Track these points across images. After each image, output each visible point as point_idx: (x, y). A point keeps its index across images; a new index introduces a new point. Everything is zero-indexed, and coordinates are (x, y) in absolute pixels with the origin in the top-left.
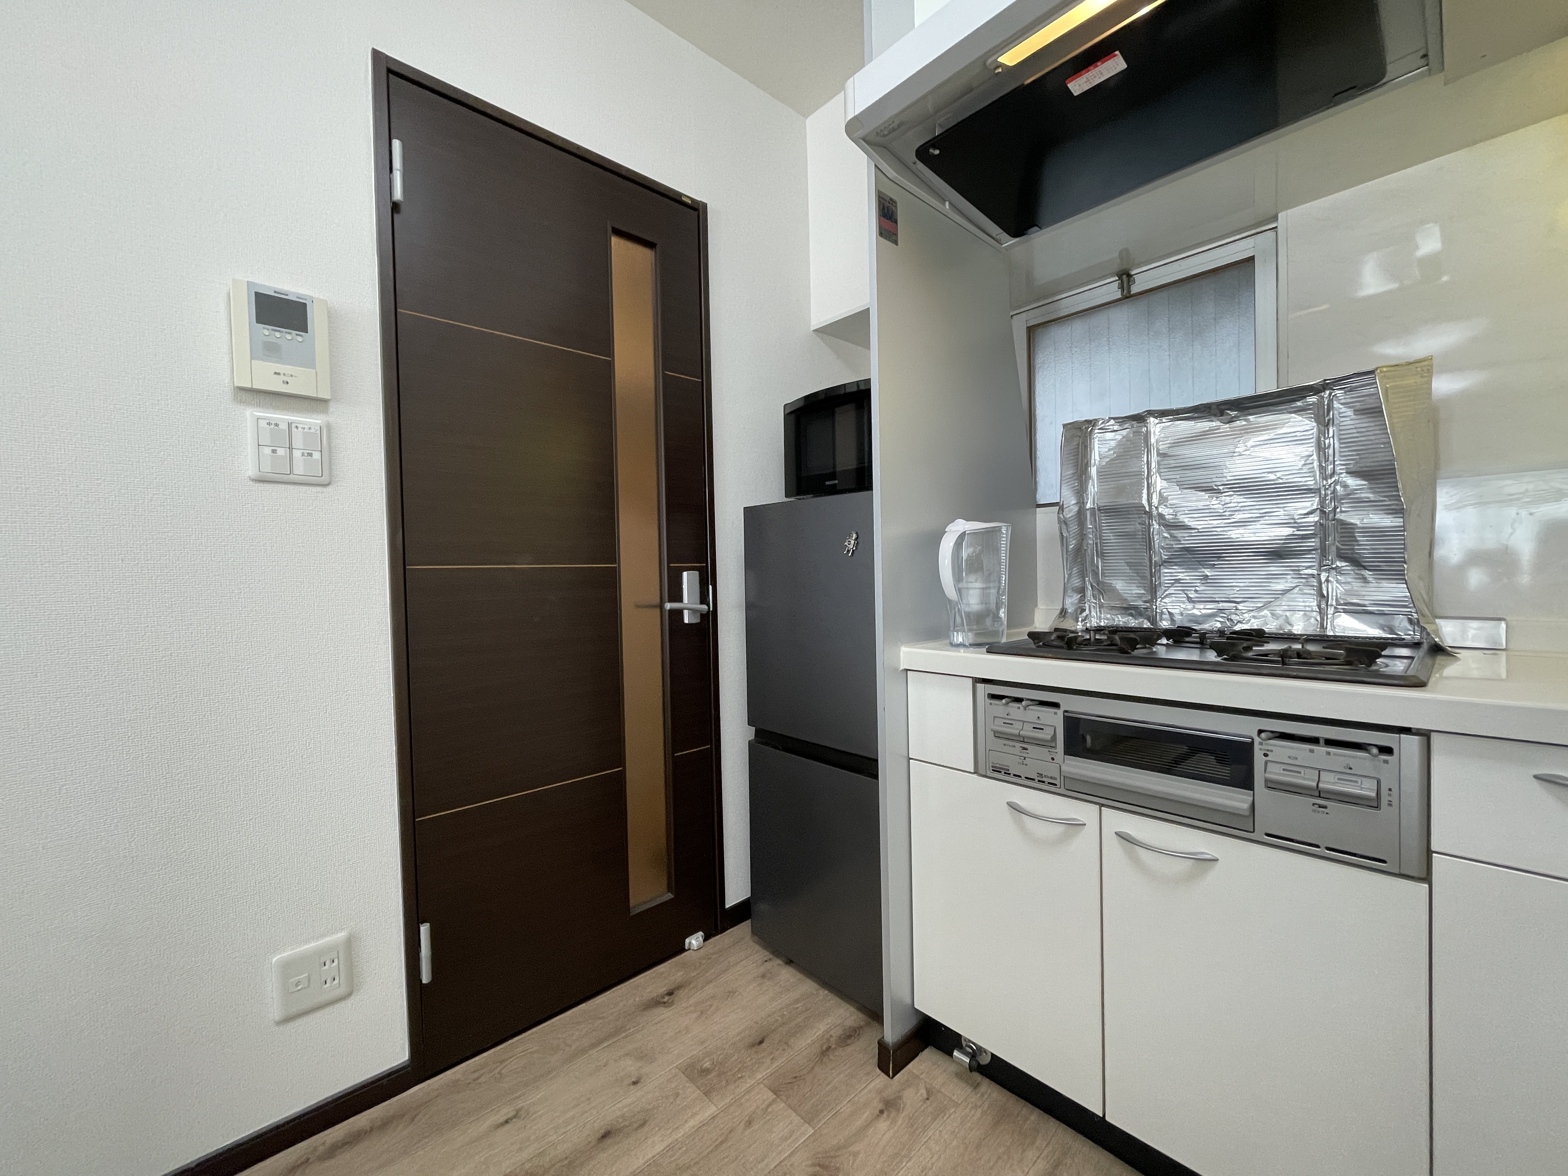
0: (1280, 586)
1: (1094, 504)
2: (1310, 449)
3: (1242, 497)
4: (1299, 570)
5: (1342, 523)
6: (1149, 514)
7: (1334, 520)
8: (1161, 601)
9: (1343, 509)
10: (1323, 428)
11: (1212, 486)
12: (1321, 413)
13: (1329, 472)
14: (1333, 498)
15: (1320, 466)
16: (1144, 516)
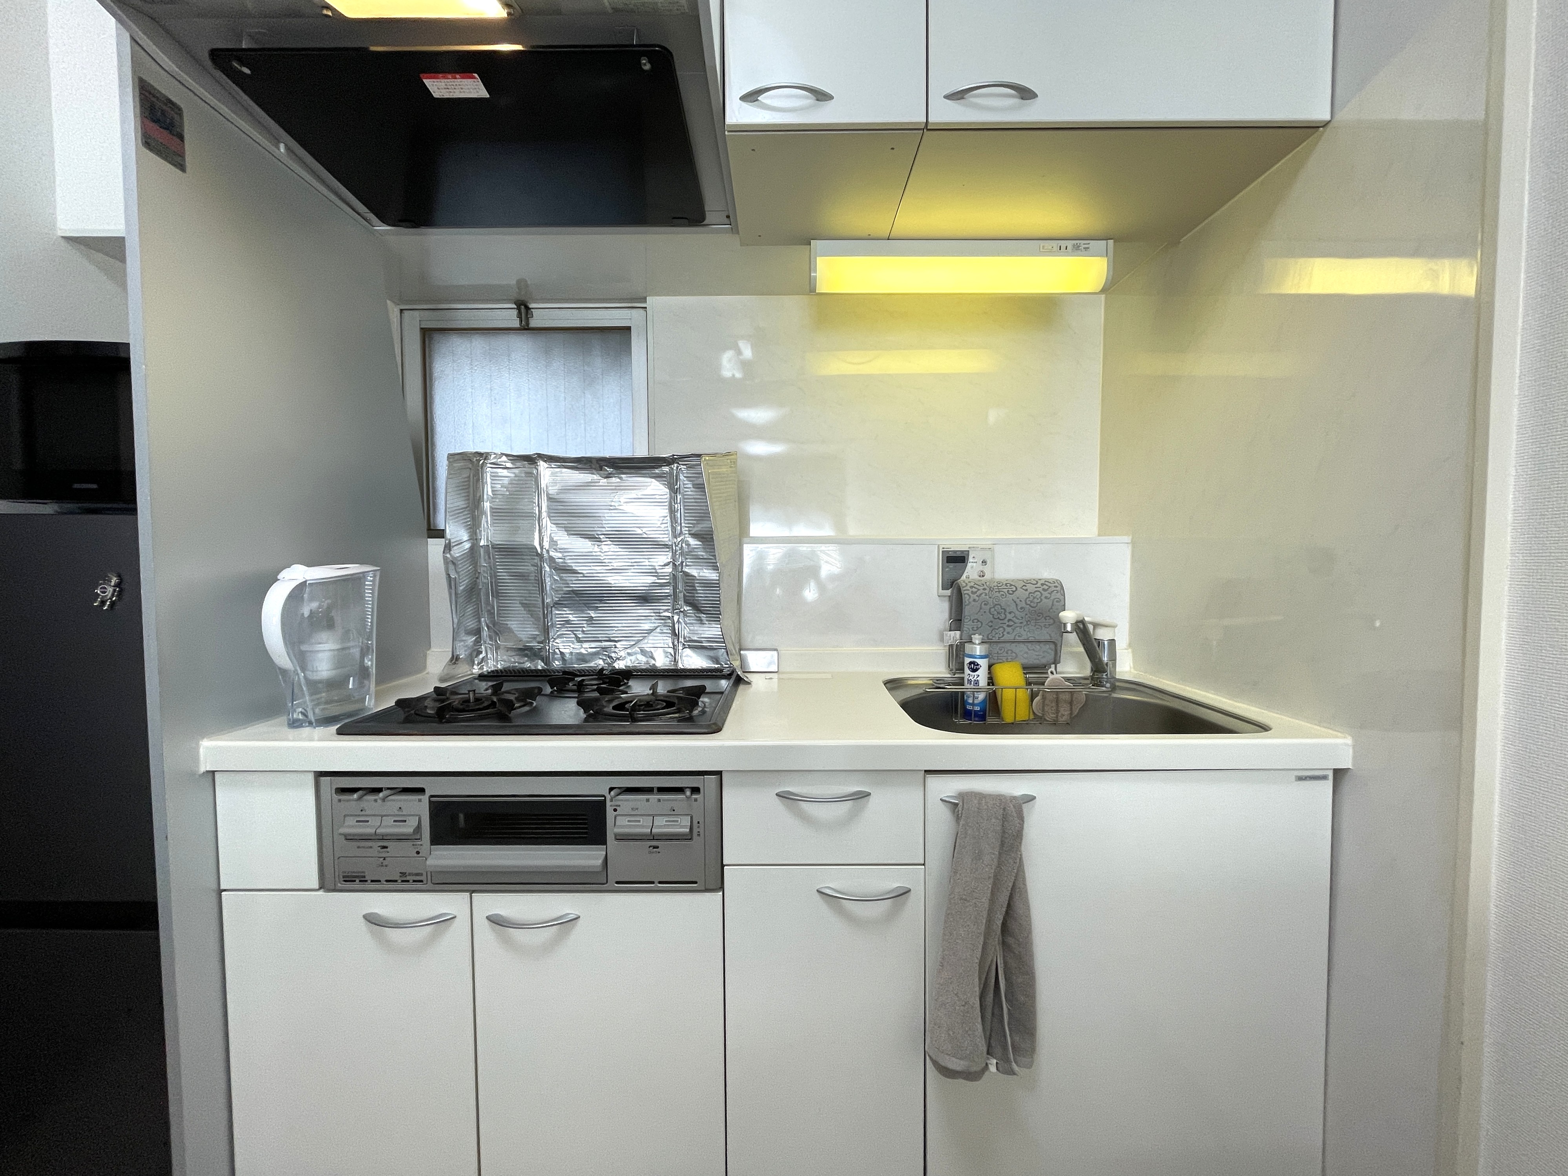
0: (647, 626)
1: (487, 542)
2: (665, 512)
3: (617, 547)
4: (659, 613)
5: (687, 574)
6: (541, 556)
7: (681, 572)
8: (553, 641)
9: (688, 564)
10: (673, 494)
11: (594, 535)
12: (672, 481)
13: (678, 531)
14: (682, 554)
15: (672, 526)
16: (536, 558)
